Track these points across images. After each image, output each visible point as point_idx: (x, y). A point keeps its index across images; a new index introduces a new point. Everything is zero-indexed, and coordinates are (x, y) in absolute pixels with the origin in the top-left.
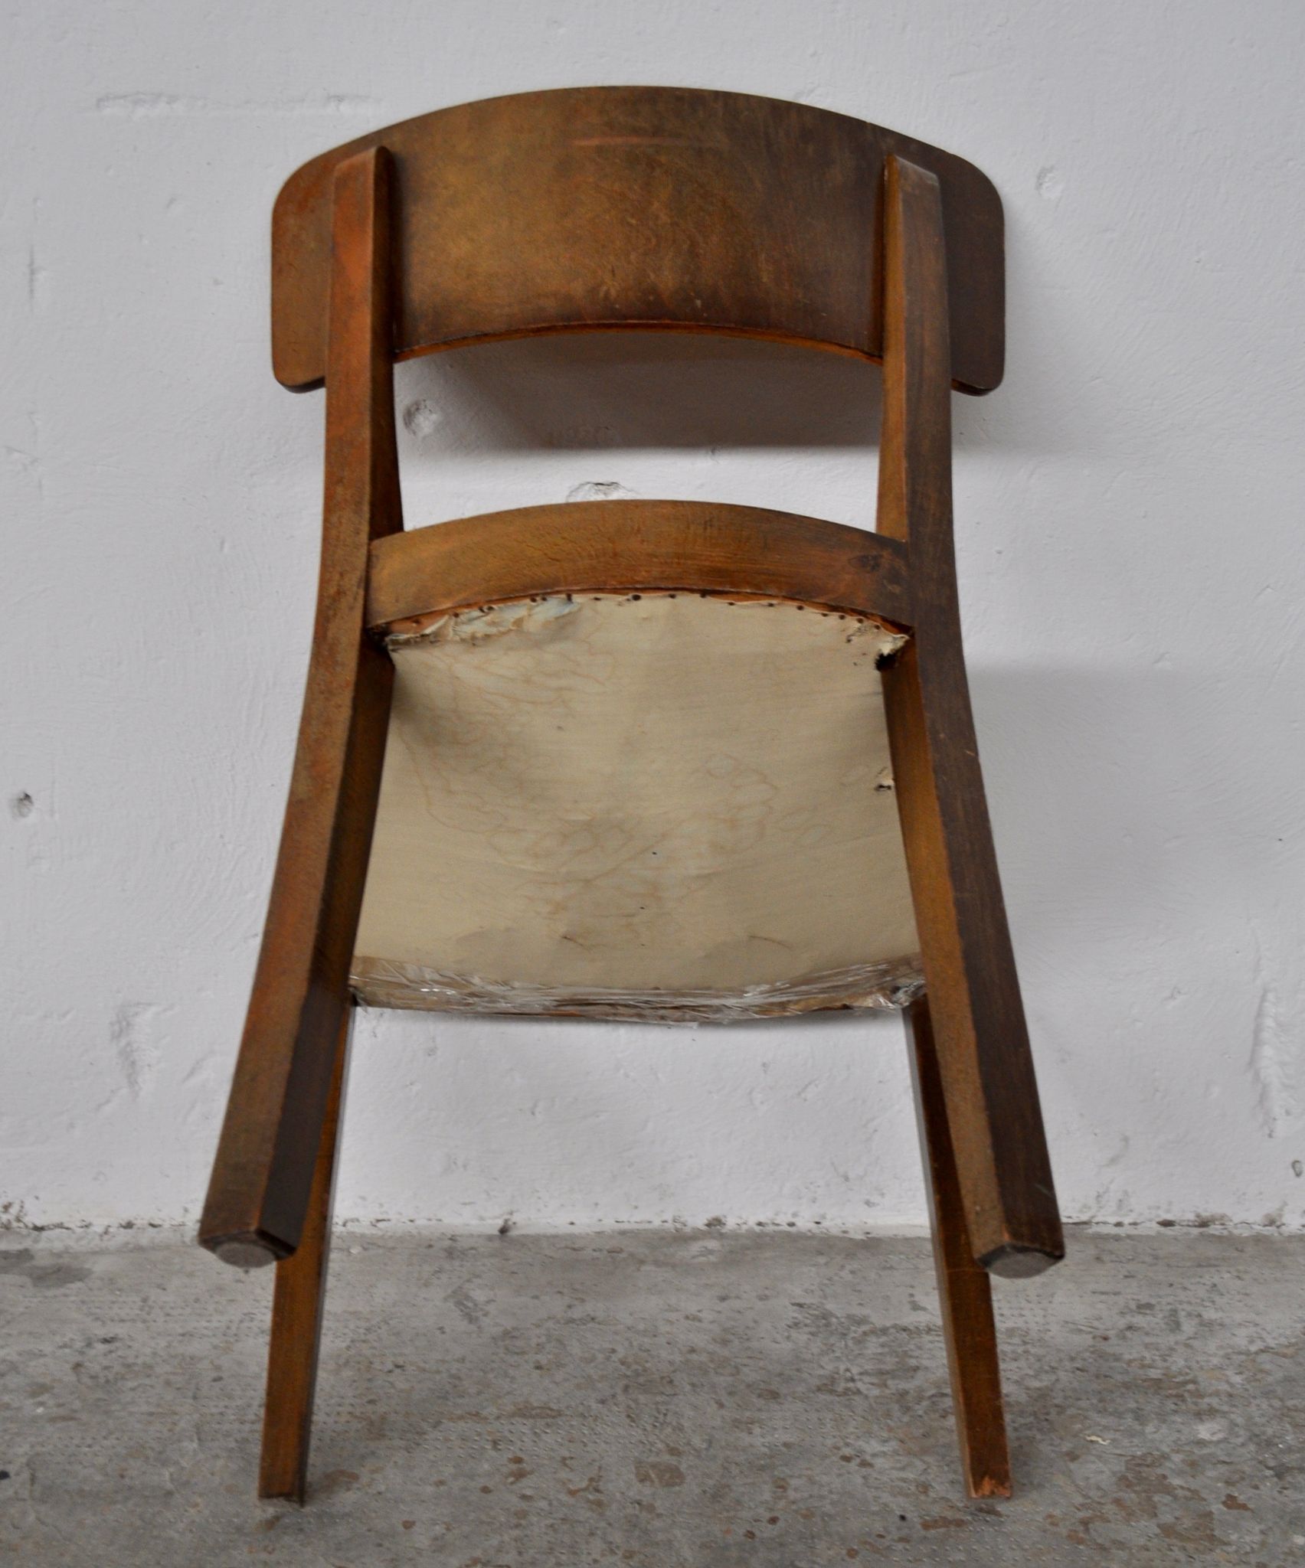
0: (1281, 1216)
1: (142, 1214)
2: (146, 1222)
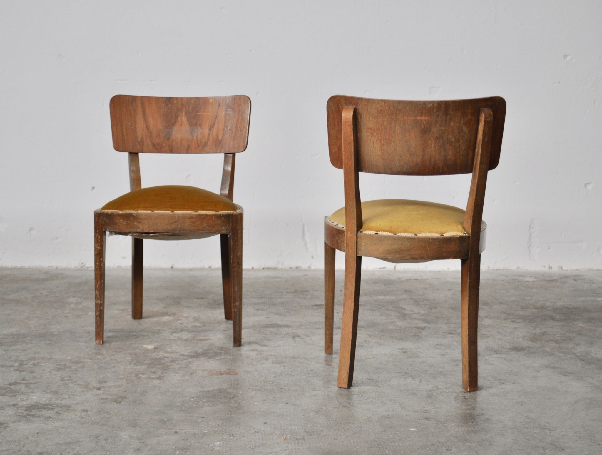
0: (311, 267)
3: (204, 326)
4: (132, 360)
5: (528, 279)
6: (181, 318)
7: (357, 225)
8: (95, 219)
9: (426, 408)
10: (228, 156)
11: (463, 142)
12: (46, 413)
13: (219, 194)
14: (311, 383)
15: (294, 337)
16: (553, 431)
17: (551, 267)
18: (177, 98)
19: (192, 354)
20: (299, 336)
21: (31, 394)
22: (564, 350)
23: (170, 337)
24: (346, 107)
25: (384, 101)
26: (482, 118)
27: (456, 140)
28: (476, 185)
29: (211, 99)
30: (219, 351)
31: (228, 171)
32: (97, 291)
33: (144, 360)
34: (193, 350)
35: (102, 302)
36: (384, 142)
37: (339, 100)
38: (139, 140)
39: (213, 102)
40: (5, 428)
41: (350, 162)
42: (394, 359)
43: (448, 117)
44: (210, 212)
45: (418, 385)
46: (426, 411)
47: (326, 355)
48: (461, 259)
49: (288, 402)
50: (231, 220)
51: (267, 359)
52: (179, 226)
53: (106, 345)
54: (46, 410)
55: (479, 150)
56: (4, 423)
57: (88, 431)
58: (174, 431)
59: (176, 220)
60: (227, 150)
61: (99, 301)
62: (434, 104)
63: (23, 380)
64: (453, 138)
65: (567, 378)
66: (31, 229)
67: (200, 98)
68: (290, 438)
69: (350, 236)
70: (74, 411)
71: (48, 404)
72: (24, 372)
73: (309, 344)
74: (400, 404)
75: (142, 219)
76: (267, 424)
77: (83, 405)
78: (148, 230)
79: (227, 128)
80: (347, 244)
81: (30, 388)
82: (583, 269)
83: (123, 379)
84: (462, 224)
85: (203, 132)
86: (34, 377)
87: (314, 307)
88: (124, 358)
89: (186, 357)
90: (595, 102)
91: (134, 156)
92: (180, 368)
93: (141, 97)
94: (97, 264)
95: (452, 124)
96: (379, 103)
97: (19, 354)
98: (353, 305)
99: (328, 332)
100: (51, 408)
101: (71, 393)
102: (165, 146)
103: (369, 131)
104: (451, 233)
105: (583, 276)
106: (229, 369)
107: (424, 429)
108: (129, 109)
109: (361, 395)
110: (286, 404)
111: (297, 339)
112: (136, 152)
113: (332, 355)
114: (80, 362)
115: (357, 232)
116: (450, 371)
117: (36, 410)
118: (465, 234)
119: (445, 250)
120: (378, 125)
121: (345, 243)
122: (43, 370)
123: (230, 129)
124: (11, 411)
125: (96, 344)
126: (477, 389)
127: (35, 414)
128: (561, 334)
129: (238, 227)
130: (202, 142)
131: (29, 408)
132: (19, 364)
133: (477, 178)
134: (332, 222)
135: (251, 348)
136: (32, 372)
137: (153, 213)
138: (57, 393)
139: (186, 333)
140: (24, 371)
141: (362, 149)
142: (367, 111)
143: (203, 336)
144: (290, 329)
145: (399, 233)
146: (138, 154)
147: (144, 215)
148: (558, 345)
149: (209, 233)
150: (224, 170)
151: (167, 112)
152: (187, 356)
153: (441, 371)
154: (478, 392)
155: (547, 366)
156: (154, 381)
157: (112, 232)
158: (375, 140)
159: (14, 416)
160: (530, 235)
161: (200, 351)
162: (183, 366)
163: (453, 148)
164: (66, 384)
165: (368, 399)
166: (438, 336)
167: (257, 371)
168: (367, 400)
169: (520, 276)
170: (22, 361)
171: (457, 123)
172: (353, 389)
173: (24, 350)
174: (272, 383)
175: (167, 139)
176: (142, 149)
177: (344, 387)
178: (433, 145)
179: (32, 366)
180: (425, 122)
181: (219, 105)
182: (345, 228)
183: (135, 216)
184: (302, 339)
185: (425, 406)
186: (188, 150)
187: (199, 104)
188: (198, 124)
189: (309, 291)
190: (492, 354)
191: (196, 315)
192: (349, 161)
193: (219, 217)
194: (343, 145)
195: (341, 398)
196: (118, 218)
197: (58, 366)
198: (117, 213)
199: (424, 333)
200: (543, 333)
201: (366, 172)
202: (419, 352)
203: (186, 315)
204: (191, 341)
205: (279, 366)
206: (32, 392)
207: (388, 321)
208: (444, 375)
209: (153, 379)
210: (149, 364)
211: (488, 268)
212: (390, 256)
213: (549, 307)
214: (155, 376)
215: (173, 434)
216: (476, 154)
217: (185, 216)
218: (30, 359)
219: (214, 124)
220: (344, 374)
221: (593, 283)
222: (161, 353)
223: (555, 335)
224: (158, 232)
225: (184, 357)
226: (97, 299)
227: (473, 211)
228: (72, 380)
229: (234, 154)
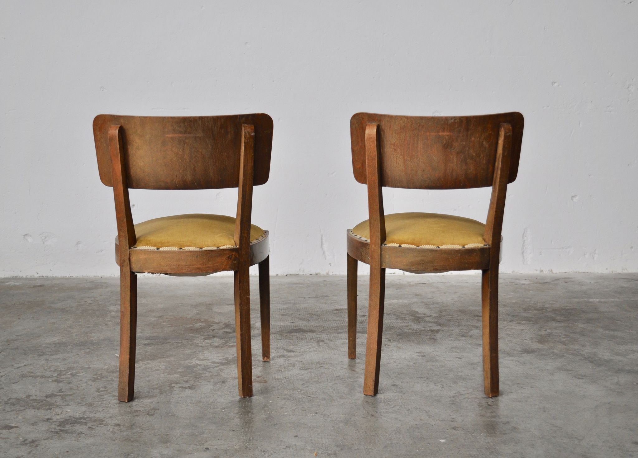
0: (329, 273)
3: (234, 332)
4: (166, 368)
5: (524, 282)
6: (213, 324)
7: (381, 237)
9: (453, 417)
11: (483, 156)
12: (79, 428)
14: (338, 390)
15: (318, 342)
16: (581, 440)
17: (543, 270)
19: (223, 361)
20: (323, 341)
21: (66, 406)
22: (571, 352)
23: (202, 344)
24: (369, 124)
25: (407, 118)
26: (502, 133)
27: (476, 154)
28: (496, 198)
33: (178, 369)
34: (224, 357)
36: (407, 157)
37: (362, 118)
40: (37, 446)
41: (374, 178)
42: (414, 363)
43: (469, 133)
45: (441, 391)
46: (453, 420)
47: (349, 360)
48: (482, 270)
49: (317, 412)
51: (294, 366)
54: (80, 424)
55: (499, 164)
56: (36, 441)
57: (119, 449)
58: (205, 447)
62: (455, 120)
63: (59, 392)
64: (474, 153)
65: (581, 381)
66: (78, 243)
68: (322, 453)
69: (374, 249)
70: (107, 425)
71: (81, 418)
72: (62, 383)
73: (333, 349)
74: (426, 412)
76: (297, 438)
77: (116, 419)
80: (371, 256)
81: (65, 401)
82: (571, 272)
83: (156, 388)
84: (482, 235)
86: (71, 389)
87: (335, 312)
88: (159, 366)
89: (217, 365)
90: (579, 123)
92: (212, 376)
95: (473, 139)
96: (401, 119)
97: (58, 364)
98: (378, 315)
99: (351, 339)
100: (84, 423)
101: (104, 406)
103: (392, 147)
104: (472, 244)
105: (571, 278)
106: (259, 376)
107: (453, 440)
109: (387, 403)
110: (316, 414)
111: (321, 344)
113: (355, 359)
115: (381, 245)
116: (469, 376)
117: (69, 425)
118: (486, 245)
119: (466, 261)
120: (401, 140)
121: (369, 256)
122: (81, 381)
124: (44, 427)
126: (498, 395)
127: (67, 430)
128: (565, 335)
131: (62, 423)
132: (58, 374)
133: (497, 191)
134: (355, 235)
135: (278, 355)
136: (69, 383)
138: (91, 406)
139: (217, 340)
140: (62, 381)
141: (385, 164)
142: (390, 127)
143: (233, 343)
144: (314, 334)
145: (421, 245)
148: (565, 346)
152: (219, 363)
153: (461, 375)
154: (500, 398)
155: (560, 369)
156: (187, 390)
158: (398, 156)
159: (47, 432)
160: (524, 243)
161: (231, 357)
162: (214, 374)
163: (474, 163)
164: (101, 396)
165: (394, 407)
166: (452, 339)
167: (285, 378)
168: (393, 409)
169: (516, 279)
170: (61, 371)
171: (477, 138)
172: (379, 396)
173: (64, 359)
174: (301, 391)
177: (371, 394)
178: (455, 160)
179: (70, 376)
180: (447, 137)
182: (369, 241)
184: (326, 343)
185: (451, 414)
189: (329, 296)
190: (506, 357)
191: (226, 321)
192: (373, 176)
194: (367, 161)
195: (368, 406)
197: (95, 376)
199: (438, 336)
200: (549, 335)
201: (389, 186)
202: (437, 355)
203: (217, 321)
204: (222, 347)
205: (306, 372)
206: (67, 405)
207: (404, 324)
208: (464, 379)
209: (185, 388)
210: (182, 372)
212: (413, 267)
213: (548, 308)
214: (187, 385)
215: (205, 451)
216: (496, 168)
218: (69, 369)
220: (370, 382)
221: (582, 285)
222: (194, 360)
223: (560, 336)
225: (215, 365)
227: (493, 223)
228: (107, 391)
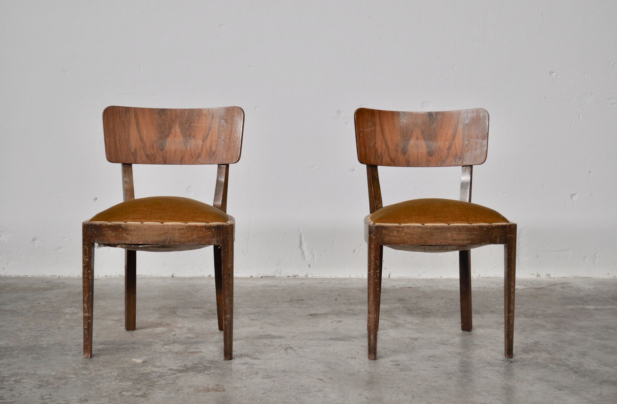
0: (308, 275)
1: (109, 274)
2: (109, 276)
3: (197, 337)
4: (119, 376)
5: (517, 287)
6: (175, 329)
8: (83, 231)
10: (221, 167)
13: (212, 204)
15: (286, 349)
17: (540, 275)
18: (171, 110)
19: (181, 369)
20: (291, 348)
22: (556, 361)
23: (161, 350)
29: (205, 110)
30: (209, 365)
31: (221, 182)
32: (86, 304)
33: (131, 375)
34: (183, 364)
35: (90, 315)
38: (133, 151)
39: (207, 113)
42: (387, 373)
44: (200, 223)
50: (221, 231)
51: (257, 374)
52: (169, 238)
53: (95, 359)
59: (165, 232)
60: (221, 161)
61: (87, 314)
65: (562, 392)
66: (34, 240)
67: (194, 109)
73: (301, 356)
75: (131, 230)
78: (137, 241)
79: (220, 139)
82: (570, 277)
83: (105, 396)
85: (196, 143)
86: (13, 395)
87: (309, 317)
88: (111, 373)
89: (175, 372)
90: (579, 116)
91: (127, 167)
92: (167, 384)
93: (135, 108)
94: (85, 276)
102: (159, 157)
105: (570, 283)
106: (217, 385)
108: (123, 120)
111: (289, 350)
112: (129, 162)
114: (65, 378)
116: (443, 386)
122: (24, 387)
123: (224, 141)
125: (84, 357)
128: (553, 343)
129: (228, 239)
130: (196, 153)
135: (241, 362)
136: (12, 390)
137: (142, 224)
139: (178, 345)
143: (195, 349)
144: (283, 340)
146: (131, 164)
147: (133, 227)
148: (551, 355)
149: (199, 244)
150: (218, 182)
151: (161, 123)
152: (176, 370)
153: (434, 385)
155: (541, 379)
156: (138, 399)
157: (100, 243)
160: (519, 245)
161: (190, 364)
162: (170, 382)
166: (431, 347)
167: (246, 386)
170: (4, 377)
173: (9, 364)
174: (261, 401)
175: (160, 150)
176: (136, 160)
179: (13, 382)
181: (213, 117)
183: (124, 227)
184: (294, 350)
186: (182, 162)
187: (192, 116)
188: (192, 134)
189: (305, 300)
190: (485, 366)
191: (190, 326)
193: (209, 228)
196: (107, 229)
197: (41, 383)
198: (105, 224)
199: (417, 344)
200: (535, 343)
202: (413, 364)
203: (180, 326)
204: (182, 354)
205: (269, 381)
208: (437, 389)
209: (137, 396)
210: (136, 379)
211: (479, 276)
214: (139, 394)
217: (175, 228)
218: (12, 375)
219: (208, 135)
221: (580, 291)
222: (149, 367)
223: (547, 345)
224: (147, 244)
225: (173, 372)
226: (85, 312)
228: (52, 398)
229: (227, 166)
